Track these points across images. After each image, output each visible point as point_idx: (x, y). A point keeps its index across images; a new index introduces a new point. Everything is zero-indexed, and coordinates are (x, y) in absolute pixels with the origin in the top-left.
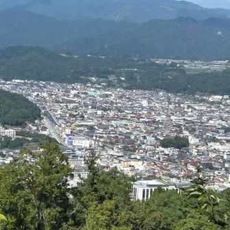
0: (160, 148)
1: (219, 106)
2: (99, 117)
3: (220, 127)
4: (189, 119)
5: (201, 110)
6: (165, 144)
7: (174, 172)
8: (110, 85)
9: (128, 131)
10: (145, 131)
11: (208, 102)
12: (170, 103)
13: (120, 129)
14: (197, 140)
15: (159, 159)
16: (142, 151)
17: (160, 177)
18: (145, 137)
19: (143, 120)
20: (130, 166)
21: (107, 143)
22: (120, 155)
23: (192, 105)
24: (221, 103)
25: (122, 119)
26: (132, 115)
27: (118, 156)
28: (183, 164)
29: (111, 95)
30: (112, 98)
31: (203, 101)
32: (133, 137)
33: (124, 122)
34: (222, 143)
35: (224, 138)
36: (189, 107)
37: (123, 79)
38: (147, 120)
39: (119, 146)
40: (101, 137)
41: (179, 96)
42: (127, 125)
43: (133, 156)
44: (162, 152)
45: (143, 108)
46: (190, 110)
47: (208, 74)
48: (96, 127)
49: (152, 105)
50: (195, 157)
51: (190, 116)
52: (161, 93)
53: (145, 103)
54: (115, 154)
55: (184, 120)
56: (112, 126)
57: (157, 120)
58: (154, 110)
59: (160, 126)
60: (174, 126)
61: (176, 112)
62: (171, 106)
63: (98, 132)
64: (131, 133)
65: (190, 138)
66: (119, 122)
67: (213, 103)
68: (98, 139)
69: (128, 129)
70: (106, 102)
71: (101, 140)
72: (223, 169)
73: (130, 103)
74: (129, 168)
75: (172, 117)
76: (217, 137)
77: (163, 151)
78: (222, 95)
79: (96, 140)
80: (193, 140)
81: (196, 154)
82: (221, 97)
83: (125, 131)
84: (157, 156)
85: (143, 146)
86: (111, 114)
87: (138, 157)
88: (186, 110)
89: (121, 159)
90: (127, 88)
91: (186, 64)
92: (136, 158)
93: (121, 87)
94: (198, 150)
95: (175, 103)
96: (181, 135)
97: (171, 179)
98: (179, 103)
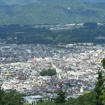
0: (40, 76)
1: (72, 50)
2: (4, 62)
3: (73, 62)
4: (55, 59)
5: (62, 53)
6: (43, 74)
7: (50, 90)
8: (8, 43)
9: (21, 68)
10: (30, 68)
11: (65, 48)
12: (44, 50)
13: (16, 67)
14: (61, 70)
15: (40, 83)
16: (30, 79)
17: (41, 93)
18: (31, 71)
19: (29, 61)
20: (24, 88)
21: (9, 76)
22: (18, 82)
23: (57, 51)
24: (73, 48)
25: (17, 62)
26: (23, 59)
27: (16, 83)
28: (54, 85)
29: (9, 48)
30: (10, 50)
31: (62, 48)
32: (24, 72)
33: (18, 63)
34: (75, 71)
35: (76, 68)
36: (55, 52)
37: (16, 38)
38: (32, 61)
39: (17, 77)
40: (5, 73)
41: (49, 46)
42: (20, 65)
43: (25, 83)
44: (41, 79)
45: (29, 54)
46: (56, 53)
47: (64, 32)
48: (2, 67)
49: (34, 52)
50: (60, 80)
51: (56, 57)
52: (38, 45)
53: (29, 51)
54: (14, 82)
55: (53, 59)
56: (11, 66)
57: (37, 61)
58: (35, 55)
59: (39, 64)
60: (47, 63)
61: (48, 55)
62: (44, 52)
63: (3, 70)
64: (23, 69)
65: (57, 69)
66: (15, 64)
67: (68, 48)
68: (4, 74)
69: (21, 67)
70: (7, 53)
71: (6, 74)
72: (77, 86)
73: (21, 52)
74: (23, 90)
75: (46, 58)
76: (72, 68)
77: (42, 78)
78: (73, 44)
79: (2, 75)
80: (58, 71)
81: (61, 78)
82: (72, 45)
83: (19, 68)
84: (39, 81)
85: (30, 76)
86: (11, 59)
87: (28, 83)
88: (53, 53)
89: (18, 84)
90: (18, 44)
91: (51, 27)
92: (27, 84)
93: (15, 43)
94: (62, 76)
95: (47, 50)
96: (52, 68)
97: (48, 94)
98: (49, 50)
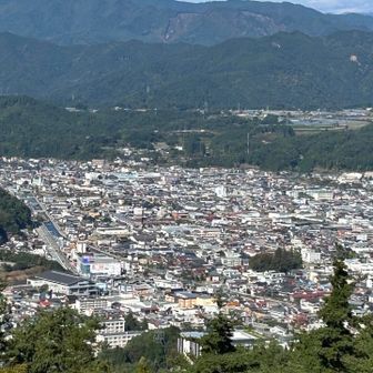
0: (250, 271)
1: (357, 192)
2: (137, 220)
3: (360, 229)
4: (302, 217)
5: (324, 201)
6: (261, 263)
7: (277, 315)
8: (158, 161)
9: (191, 243)
10: (221, 242)
11: (336, 185)
12: (267, 190)
13: (177, 240)
14: (317, 256)
15: (249, 292)
16: (217, 279)
17: (250, 325)
18: (222, 254)
19: (217, 221)
20: (196, 307)
21: (152, 266)
22: (178, 287)
23: (308, 192)
24: (360, 186)
25: (179, 222)
26: (198, 214)
27: (173, 291)
28: (292, 299)
29: (159, 179)
30: (159, 185)
31: (327, 183)
32: (199, 255)
33: (184, 227)
34: (362, 260)
35: (367, 249)
36: (301, 195)
37: (181, 148)
38: (225, 223)
39: (176, 272)
40: (140, 257)
41: (284, 176)
42: (188, 233)
43: (199, 290)
44: (253, 279)
45: (217, 200)
46: (304, 201)
47: (334, 133)
48: (132, 238)
49: (235, 193)
50: (314, 286)
51: (302, 213)
52: (250, 173)
53: (220, 191)
54: (167, 286)
55: (294, 219)
56: (162, 235)
57: (244, 221)
58: (236, 203)
59: (249, 232)
60: (275, 231)
61: (278, 206)
62: (268, 195)
63: (135, 246)
64: (196, 247)
65: (304, 252)
66: (174, 228)
67: (344, 186)
68: (136, 259)
69: (192, 240)
70: (151, 192)
71: (143, 261)
72: (366, 306)
73: (194, 192)
74: (194, 312)
75: (271, 215)
76: (353, 249)
77: (256, 278)
78: (362, 170)
79: (131, 262)
80: (308, 256)
81: (316, 281)
82: (359, 175)
83: (185, 243)
84: (244, 286)
85: (219, 270)
86: (160, 213)
87: (210, 291)
88: (296, 201)
89: (178, 294)
90: (188, 165)
91: (293, 117)
92: (205, 293)
93: (178, 163)
94: (319, 273)
95: (277, 189)
96: (288, 248)
97: (271, 329)
98: (284, 189)
